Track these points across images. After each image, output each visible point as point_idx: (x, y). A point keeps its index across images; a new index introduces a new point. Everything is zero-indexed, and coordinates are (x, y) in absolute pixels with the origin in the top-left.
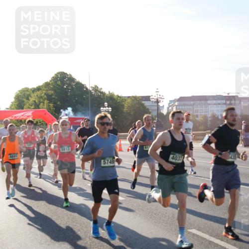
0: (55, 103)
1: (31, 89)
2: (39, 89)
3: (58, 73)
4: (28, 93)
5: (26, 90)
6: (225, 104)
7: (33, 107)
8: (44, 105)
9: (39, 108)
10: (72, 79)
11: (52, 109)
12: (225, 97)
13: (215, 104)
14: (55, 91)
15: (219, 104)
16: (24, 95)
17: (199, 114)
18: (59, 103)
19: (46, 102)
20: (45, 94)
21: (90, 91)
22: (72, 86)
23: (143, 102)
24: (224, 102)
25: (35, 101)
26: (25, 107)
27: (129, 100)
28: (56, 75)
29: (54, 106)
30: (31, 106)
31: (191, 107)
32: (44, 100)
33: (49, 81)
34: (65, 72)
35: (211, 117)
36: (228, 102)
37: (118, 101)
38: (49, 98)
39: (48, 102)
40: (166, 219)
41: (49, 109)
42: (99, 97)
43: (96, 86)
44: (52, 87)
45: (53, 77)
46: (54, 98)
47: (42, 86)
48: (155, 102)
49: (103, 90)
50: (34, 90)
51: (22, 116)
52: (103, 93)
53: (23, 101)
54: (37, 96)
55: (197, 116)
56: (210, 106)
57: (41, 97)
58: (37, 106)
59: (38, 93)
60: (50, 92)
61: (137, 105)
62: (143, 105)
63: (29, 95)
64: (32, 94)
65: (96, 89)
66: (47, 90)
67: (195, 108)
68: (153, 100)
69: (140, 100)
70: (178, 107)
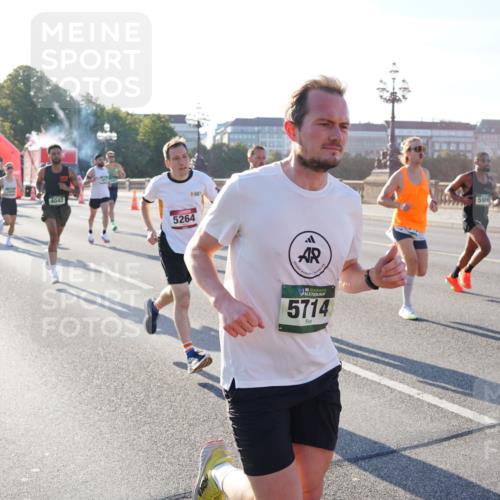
0: (13, 122)
3: (19, 68)
11: (8, 132)
14: (13, 99)
18: (20, 122)
21: (78, 102)
27: (146, 121)
28: (15, 70)
29: (11, 128)
31: (254, 137)
37: (128, 121)
39: (1, 119)
44: (7, 92)
46: (12, 113)
48: (194, 126)
52: (102, 108)
60: (5, 102)
62: (172, 130)
67: (260, 140)
68: (191, 122)
69: (167, 121)
70: (232, 136)
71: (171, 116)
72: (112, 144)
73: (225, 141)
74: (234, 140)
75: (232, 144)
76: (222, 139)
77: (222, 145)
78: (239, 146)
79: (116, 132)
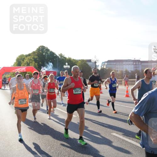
0: (38, 63)
1: (25, 55)
2: (29, 55)
3: (40, 46)
4: (23, 57)
5: (22, 56)
6: (133, 64)
7: (26, 65)
8: (32, 64)
9: (29, 66)
10: (48, 50)
11: (36, 66)
12: (133, 60)
13: (127, 64)
14: (38, 56)
15: (129, 64)
16: (21, 58)
17: (118, 70)
18: (40, 63)
19: (33, 62)
20: (33, 58)
21: (58, 56)
22: (48, 54)
23: (88, 63)
24: (132, 63)
25: (27, 62)
26: (22, 65)
27: (79, 62)
28: (39, 47)
29: (38, 65)
30: (25, 64)
31: (114, 66)
32: (32, 61)
33: (35, 51)
34: (44, 46)
35: (125, 71)
36: (135, 63)
37: (74, 62)
38: (35, 60)
39: (35, 62)
40: (99, 128)
41: (35, 67)
42: (63, 60)
43: (61, 54)
44: (37, 54)
45: (37, 49)
46: (38, 60)
47: (31, 54)
48: (94, 63)
49: (65, 56)
50: (27, 56)
51: (20, 70)
52: (65, 58)
53: (21, 62)
54: (28, 59)
55: (117, 71)
56: (124, 65)
57: (31, 60)
58: (28, 64)
59: (29, 57)
60: (36, 57)
61: (84, 65)
62: (87, 65)
63: (24, 59)
64: (26, 58)
65: (61, 55)
66: (34, 56)
67: (116, 67)
68: (93, 62)
69: (86, 61)
70: (107, 66)
71: (87, 60)
72: (68, 69)
73: (105, 67)
74: (107, 67)
75: (107, 68)
76: (104, 67)
77: (104, 69)
78: (109, 69)
79: (70, 65)
